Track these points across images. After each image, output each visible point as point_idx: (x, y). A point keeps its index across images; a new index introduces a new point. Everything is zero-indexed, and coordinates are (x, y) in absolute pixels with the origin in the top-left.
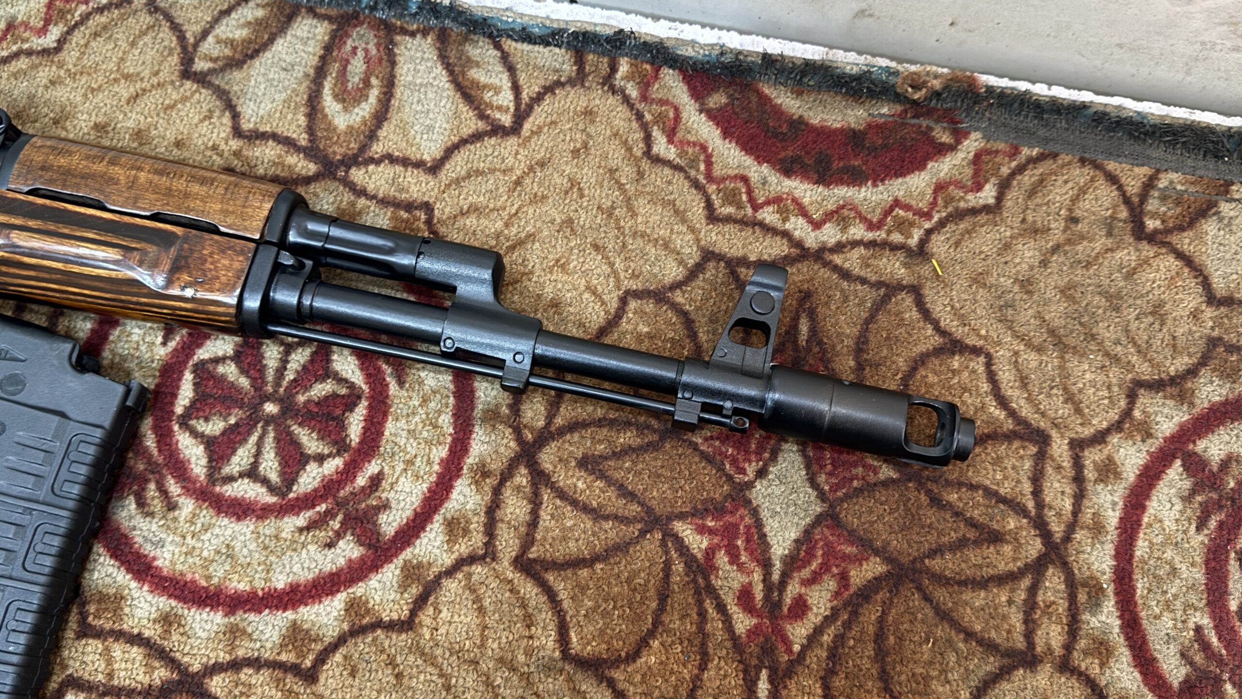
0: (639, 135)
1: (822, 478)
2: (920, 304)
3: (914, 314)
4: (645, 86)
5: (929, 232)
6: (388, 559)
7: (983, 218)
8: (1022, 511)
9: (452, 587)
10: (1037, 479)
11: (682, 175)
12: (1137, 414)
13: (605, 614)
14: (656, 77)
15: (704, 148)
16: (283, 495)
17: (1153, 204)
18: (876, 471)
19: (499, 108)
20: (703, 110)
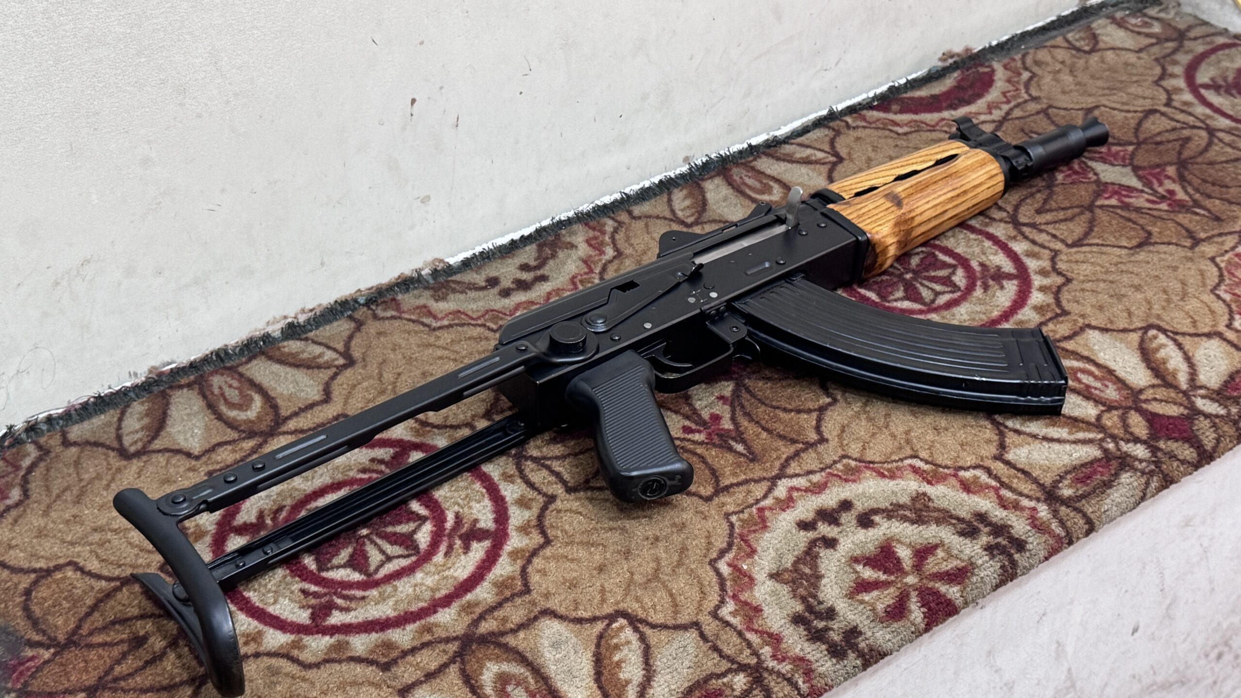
0: (887, 133)
1: (1116, 163)
2: (1059, 108)
3: (1062, 113)
4: (864, 119)
5: (1027, 92)
6: (1029, 276)
7: (1035, 79)
8: (1183, 128)
9: (1061, 266)
10: (1172, 119)
11: (922, 133)
12: (1170, 88)
13: (1121, 236)
14: (864, 116)
15: (915, 121)
16: (959, 289)
17: (1077, 44)
18: (1126, 150)
19: (824, 158)
20: (896, 113)
